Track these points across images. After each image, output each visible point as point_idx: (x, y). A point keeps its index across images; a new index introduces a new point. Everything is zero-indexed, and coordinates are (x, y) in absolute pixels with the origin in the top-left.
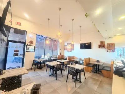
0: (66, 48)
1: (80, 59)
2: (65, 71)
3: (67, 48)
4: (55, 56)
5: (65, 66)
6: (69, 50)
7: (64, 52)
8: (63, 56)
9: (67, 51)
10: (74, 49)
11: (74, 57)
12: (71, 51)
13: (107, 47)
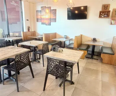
0: (39, 17)
1: (66, 38)
2: (39, 62)
3: (43, 17)
4: (17, 34)
5: (40, 54)
6: (47, 22)
7: (35, 26)
8: (34, 33)
9: (43, 24)
10: (55, 20)
11: (55, 35)
12: (50, 24)
13: (112, 16)
